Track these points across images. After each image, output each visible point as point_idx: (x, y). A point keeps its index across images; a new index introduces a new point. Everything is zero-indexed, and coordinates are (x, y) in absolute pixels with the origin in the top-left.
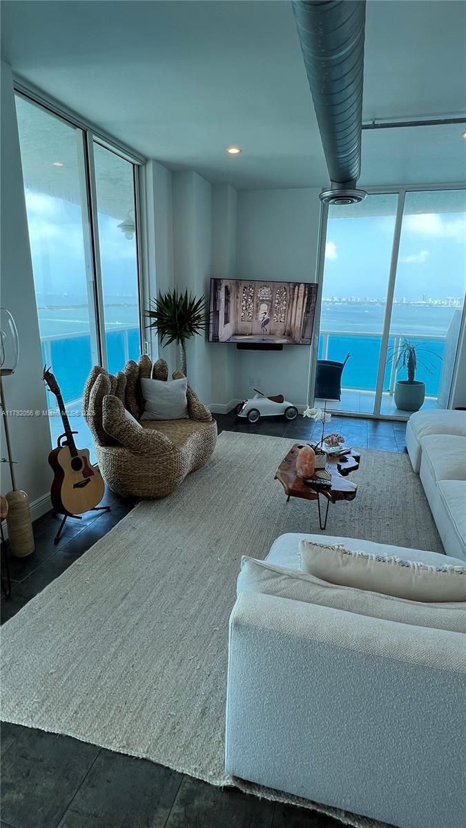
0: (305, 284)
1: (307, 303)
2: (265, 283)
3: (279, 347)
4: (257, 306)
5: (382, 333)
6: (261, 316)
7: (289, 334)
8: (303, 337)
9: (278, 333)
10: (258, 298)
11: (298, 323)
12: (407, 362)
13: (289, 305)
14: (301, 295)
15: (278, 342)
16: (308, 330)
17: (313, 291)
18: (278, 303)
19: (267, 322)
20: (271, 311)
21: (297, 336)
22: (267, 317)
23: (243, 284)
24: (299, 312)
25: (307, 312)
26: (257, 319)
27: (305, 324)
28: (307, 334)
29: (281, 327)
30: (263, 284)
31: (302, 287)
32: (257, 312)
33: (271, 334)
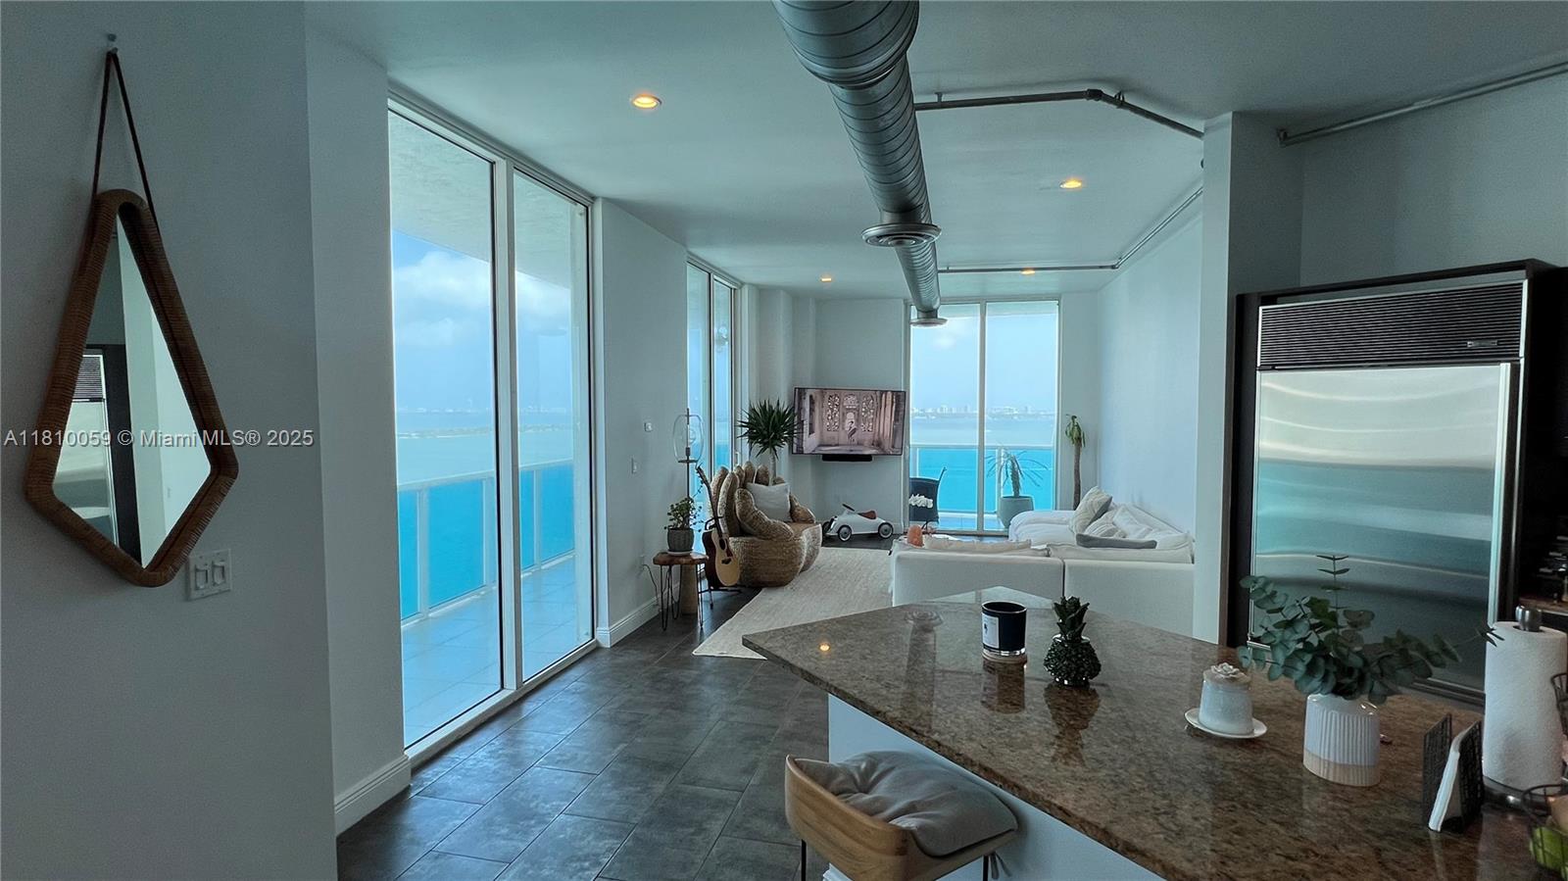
0: (892, 392)
1: (896, 411)
2: (852, 392)
3: (868, 458)
4: (843, 414)
5: (977, 444)
6: (847, 424)
7: (878, 444)
8: (893, 447)
9: (866, 443)
10: (844, 407)
11: (887, 432)
12: (1010, 474)
13: (877, 414)
14: (889, 402)
15: (867, 452)
16: (898, 440)
17: (900, 399)
18: (865, 412)
19: (854, 431)
20: (857, 420)
21: (887, 445)
22: (854, 426)
23: (828, 393)
24: (888, 420)
25: (896, 420)
26: (843, 429)
27: (895, 432)
28: (898, 444)
29: (868, 437)
30: (847, 393)
31: (889, 394)
32: (844, 421)
33: (859, 444)
